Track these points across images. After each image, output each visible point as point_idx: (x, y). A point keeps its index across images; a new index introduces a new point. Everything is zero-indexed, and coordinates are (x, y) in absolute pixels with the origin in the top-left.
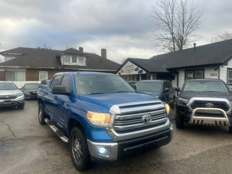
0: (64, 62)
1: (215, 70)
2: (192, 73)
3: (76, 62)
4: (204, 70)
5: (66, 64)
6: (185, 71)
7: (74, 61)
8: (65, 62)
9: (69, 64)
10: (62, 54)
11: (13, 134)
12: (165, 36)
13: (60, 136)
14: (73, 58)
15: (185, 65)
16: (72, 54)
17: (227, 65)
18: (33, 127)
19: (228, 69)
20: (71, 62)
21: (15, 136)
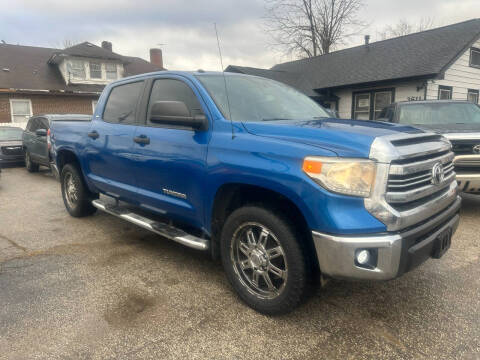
0: (72, 75)
1: (418, 89)
2: (367, 97)
3: (100, 77)
4: (393, 90)
5: (76, 80)
6: (354, 93)
7: (96, 74)
8: (72, 77)
9: (83, 82)
10: (63, 58)
11: (15, 244)
12: (297, 21)
13: (174, 236)
14: (91, 67)
15: (352, 80)
16: (89, 57)
17: (442, 78)
18: (57, 225)
19: (441, 87)
20: (88, 76)
21: (24, 249)
